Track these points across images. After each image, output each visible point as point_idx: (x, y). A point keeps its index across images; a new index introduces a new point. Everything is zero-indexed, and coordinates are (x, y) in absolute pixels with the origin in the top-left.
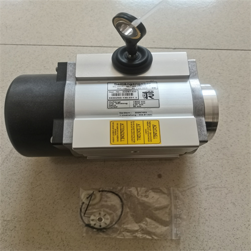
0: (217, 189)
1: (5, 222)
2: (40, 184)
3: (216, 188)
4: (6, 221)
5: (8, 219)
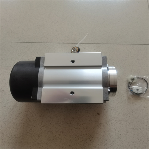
1: (16, 139)
2: (33, 119)
5: (17, 137)
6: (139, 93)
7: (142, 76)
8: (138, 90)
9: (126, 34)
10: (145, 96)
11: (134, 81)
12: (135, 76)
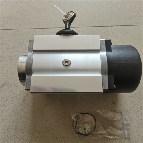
1: (32, 134)
2: (47, 112)
5: (33, 132)
9: (136, 15)
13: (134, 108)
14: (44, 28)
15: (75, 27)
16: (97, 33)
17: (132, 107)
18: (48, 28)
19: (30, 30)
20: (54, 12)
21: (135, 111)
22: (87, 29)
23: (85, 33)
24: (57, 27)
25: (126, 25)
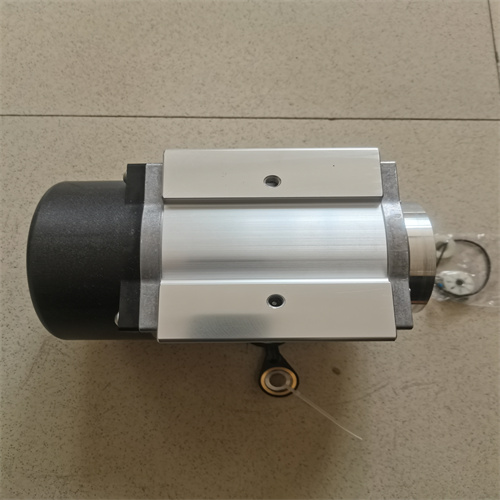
0: (421, 387)
1: (61, 480)
2: (113, 407)
3: (419, 384)
4: (61, 477)
5: (65, 474)
6: (465, 292)
7: (469, 236)
8: (460, 282)
10: (481, 303)
11: (446, 254)
12: (451, 236)
13: (383, 387)
14: (98, 113)
15: (208, 115)
16: (281, 141)
17: (379, 386)
18: (114, 114)
19: (47, 121)
20: (133, 56)
21: (387, 396)
22: (250, 124)
23: (243, 138)
24: (144, 114)
25: (379, 117)
